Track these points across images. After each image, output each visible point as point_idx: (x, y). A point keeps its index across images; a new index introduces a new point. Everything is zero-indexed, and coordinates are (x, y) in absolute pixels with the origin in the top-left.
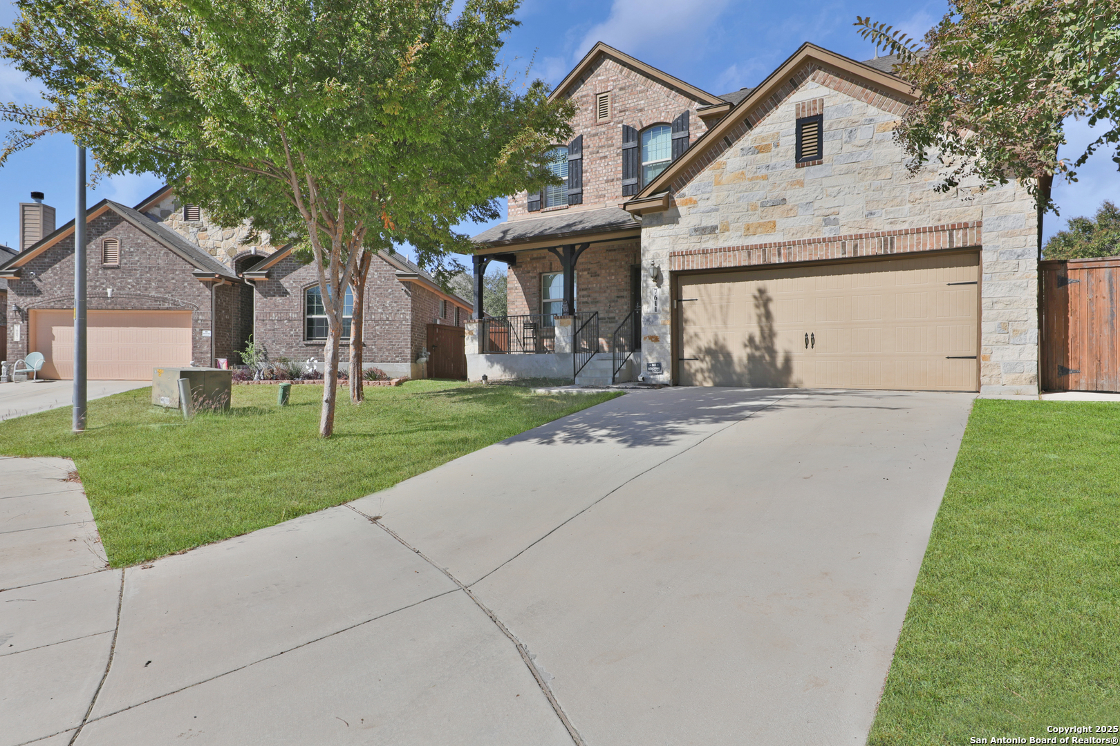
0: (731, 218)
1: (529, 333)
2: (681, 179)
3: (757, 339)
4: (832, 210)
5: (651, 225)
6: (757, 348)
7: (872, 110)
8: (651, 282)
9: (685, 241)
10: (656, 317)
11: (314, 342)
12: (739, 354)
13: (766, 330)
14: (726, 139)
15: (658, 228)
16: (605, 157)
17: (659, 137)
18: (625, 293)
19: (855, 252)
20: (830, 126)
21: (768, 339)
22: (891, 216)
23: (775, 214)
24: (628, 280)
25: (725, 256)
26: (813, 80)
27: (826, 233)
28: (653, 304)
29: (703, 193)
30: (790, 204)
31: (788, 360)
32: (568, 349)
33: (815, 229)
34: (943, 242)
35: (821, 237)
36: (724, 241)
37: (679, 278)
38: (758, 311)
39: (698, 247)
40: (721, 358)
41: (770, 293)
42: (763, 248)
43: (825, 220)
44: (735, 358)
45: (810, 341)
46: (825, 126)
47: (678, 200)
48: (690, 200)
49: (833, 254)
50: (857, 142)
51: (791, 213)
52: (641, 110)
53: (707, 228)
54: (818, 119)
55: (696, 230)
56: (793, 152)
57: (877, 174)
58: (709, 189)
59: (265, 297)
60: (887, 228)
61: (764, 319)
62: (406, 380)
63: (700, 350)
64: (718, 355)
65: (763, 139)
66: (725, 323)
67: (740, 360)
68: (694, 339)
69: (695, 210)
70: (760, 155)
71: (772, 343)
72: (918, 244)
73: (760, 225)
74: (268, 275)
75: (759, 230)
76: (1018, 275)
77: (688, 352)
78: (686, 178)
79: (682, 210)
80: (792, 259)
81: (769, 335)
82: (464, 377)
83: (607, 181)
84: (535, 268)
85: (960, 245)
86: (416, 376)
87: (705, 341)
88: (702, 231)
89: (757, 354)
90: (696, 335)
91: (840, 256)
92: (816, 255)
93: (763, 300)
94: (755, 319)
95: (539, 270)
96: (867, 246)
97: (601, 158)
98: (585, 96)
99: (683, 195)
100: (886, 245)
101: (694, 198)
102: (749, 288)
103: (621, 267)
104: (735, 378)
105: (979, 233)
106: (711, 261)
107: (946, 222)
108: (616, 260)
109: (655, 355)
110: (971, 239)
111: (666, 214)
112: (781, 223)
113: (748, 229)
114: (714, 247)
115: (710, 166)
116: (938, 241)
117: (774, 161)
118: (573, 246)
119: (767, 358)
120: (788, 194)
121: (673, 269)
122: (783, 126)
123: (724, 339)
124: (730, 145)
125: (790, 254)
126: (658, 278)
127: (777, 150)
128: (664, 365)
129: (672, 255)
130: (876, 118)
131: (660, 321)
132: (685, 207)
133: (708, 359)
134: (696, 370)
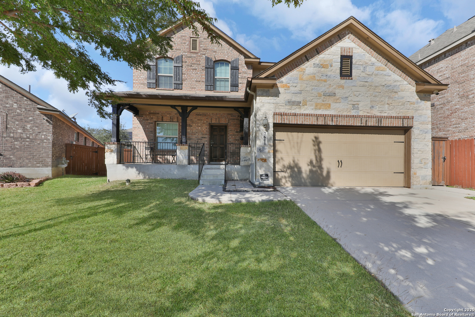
0: (308, 99)
2: (281, 73)
3: (314, 162)
4: (356, 103)
5: (262, 95)
6: (314, 166)
7: (373, 60)
8: (262, 128)
9: (283, 107)
10: (264, 148)
12: (305, 169)
13: (318, 157)
14: (306, 56)
15: (267, 98)
16: (196, 69)
18: (206, 136)
19: (366, 123)
20: (356, 62)
21: (319, 163)
22: (381, 109)
23: (330, 100)
25: (305, 118)
26: (349, 38)
27: (353, 113)
29: (293, 83)
30: (337, 96)
31: (328, 173)
32: (185, 162)
33: (349, 110)
36: (303, 111)
37: (278, 127)
38: (315, 148)
39: (289, 111)
41: (321, 140)
42: (325, 116)
43: (353, 107)
44: (303, 170)
46: (354, 61)
47: (279, 84)
48: (286, 85)
49: (356, 123)
50: (367, 73)
51: (338, 101)
53: (295, 102)
54: (350, 57)
55: (289, 102)
56: (338, 71)
57: (375, 89)
58: (296, 81)
60: (379, 114)
61: (317, 152)
62: (47, 179)
64: (294, 169)
65: (325, 61)
68: (281, 161)
69: (289, 91)
70: (323, 69)
72: (391, 123)
73: (323, 105)
75: (322, 107)
76: (426, 140)
77: (278, 167)
78: (283, 73)
79: (281, 90)
80: (338, 124)
81: (320, 159)
85: (406, 125)
86: (57, 175)
87: (287, 162)
88: (291, 103)
89: (314, 169)
90: (282, 159)
91: (360, 125)
92: (349, 123)
93: (317, 143)
94: (313, 152)
95: (154, 120)
96: (371, 122)
97: (193, 69)
98: (184, 36)
99: (282, 82)
100: (379, 122)
101: (288, 85)
102: (309, 137)
104: (303, 181)
105: (413, 121)
106: (297, 120)
107: (401, 115)
109: (263, 169)
111: (272, 90)
112: (333, 105)
114: (299, 113)
115: (297, 69)
116: (398, 123)
117: (329, 74)
118: (189, 107)
119: (319, 172)
120: (337, 91)
121: (275, 122)
122: (334, 57)
123: (298, 160)
124: (308, 60)
125: (337, 121)
126: (267, 126)
127: (331, 68)
128: (269, 175)
129: (275, 114)
130: (375, 63)
131: (267, 150)
132: (283, 89)
133: (289, 171)
134: (282, 177)
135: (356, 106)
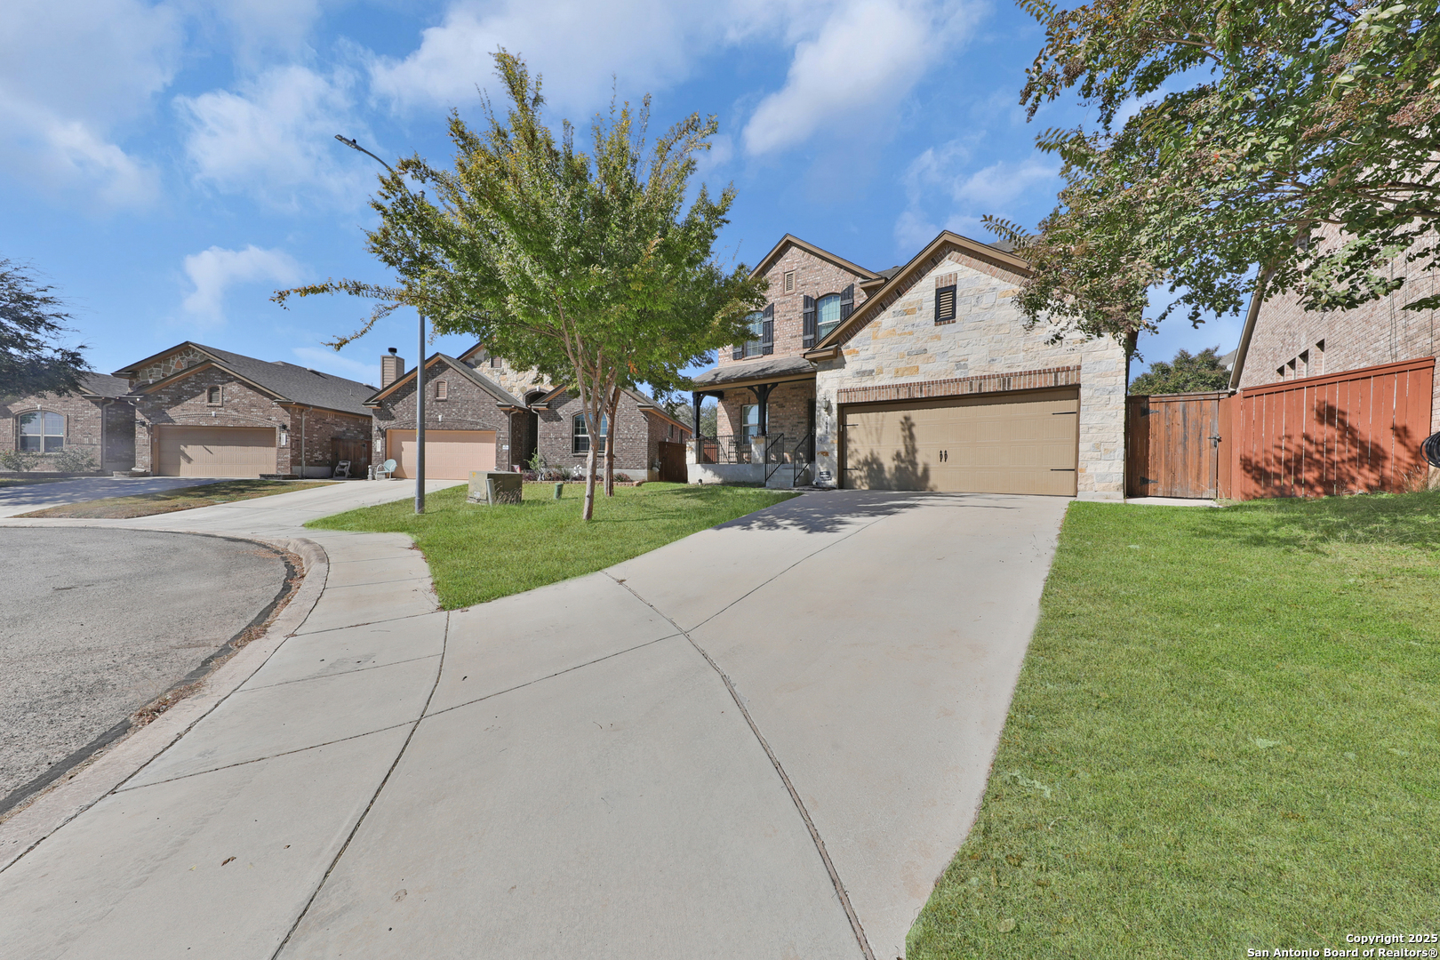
0: (885, 364)
1: (733, 449)
2: (847, 335)
3: (903, 454)
4: (963, 358)
5: (824, 369)
6: (903, 461)
7: (995, 281)
8: (823, 411)
9: (850, 381)
10: (826, 438)
11: (580, 454)
12: (889, 464)
13: (909, 447)
14: (882, 305)
15: (829, 372)
16: (791, 319)
17: (831, 304)
18: (804, 420)
19: (980, 389)
20: (962, 294)
21: (911, 455)
22: (1009, 361)
23: (919, 361)
24: (806, 410)
25: (880, 392)
26: (950, 259)
27: (958, 375)
28: (824, 428)
29: (864, 345)
30: (929, 354)
31: (926, 470)
32: (761, 460)
33: (949, 372)
34: (1049, 381)
35: (954, 378)
36: (877, 383)
37: (844, 409)
38: (904, 434)
39: (859, 386)
40: (875, 466)
41: (913, 420)
42: (909, 386)
43: (956, 365)
44: (886, 467)
45: (944, 456)
46: (958, 294)
47: (844, 351)
48: (854, 351)
49: (962, 391)
50: (982, 306)
51: (931, 360)
52: (818, 284)
53: (866, 371)
54: (953, 289)
55: (857, 373)
56: (933, 314)
57: (998, 330)
58: (868, 342)
59: (546, 422)
60: (1006, 371)
61: (908, 440)
62: (644, 482)
63: (859, 462)
64: (873, 466)
65: (910, 304)
66: (879, 441)
67: (890, 468)
68: (855, 454)
69: (857, 358)
70: (908, 316)
71: (915, 458)
72: (1030, 383)
73: (907, 369)
74: (548, 406)
75: (906, 372)
76: (1109, 407)
77: (850, 463)
78: (851, 334)
79: (847, 358)
80: (931, 395)
81: (912, 451)
82: (685, 480)
83: (791, 337)
84: (738, 401)
85: (1064, 383)
86: (651, 479)
87: (863, 454)
88: (862, 374)
89: (903, 465)
90: (856, 451)
91: (969, 392)
92: (949, 391)
93: (908, 426)
94: (901, 439)
95: (741, 403)
96: (990, 385)
97: (787, 320)
98: (776, 274)
99: (849, 347)
100: (1004, 384)
101: (857, 349)
102: (897, 416)
103: (801, 400)
104: (885, 482)
105: (1079, 374)
106: (869, 396)
107: (1052, 366)
108: (798, 396)
109: (825, 465)
110: (1072, 379)
111: (836, 361)
112: (923, 368)
113: (897, 373)
114: (871, 386)
115: (869, 325)
116: (1046, 381)
117: (918, 321)
118: (766, 385)
119: (910, 468)
120: (928, 346)
121: (840, 402)
122: (926, 294)
123: (878, 453)
124: (885, 309)
125: (929, 390)
126: (828, 409)
127: (921, 312)
128: (832, 473)
129: (839, 392)
130: (998, 287)
131: (829, 441)
132: (849, 356)
133: (865, 469)
134: (856, 477)
135: (962, 363)
